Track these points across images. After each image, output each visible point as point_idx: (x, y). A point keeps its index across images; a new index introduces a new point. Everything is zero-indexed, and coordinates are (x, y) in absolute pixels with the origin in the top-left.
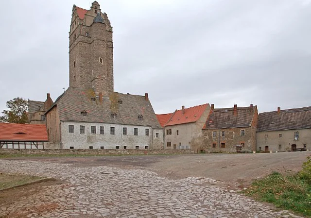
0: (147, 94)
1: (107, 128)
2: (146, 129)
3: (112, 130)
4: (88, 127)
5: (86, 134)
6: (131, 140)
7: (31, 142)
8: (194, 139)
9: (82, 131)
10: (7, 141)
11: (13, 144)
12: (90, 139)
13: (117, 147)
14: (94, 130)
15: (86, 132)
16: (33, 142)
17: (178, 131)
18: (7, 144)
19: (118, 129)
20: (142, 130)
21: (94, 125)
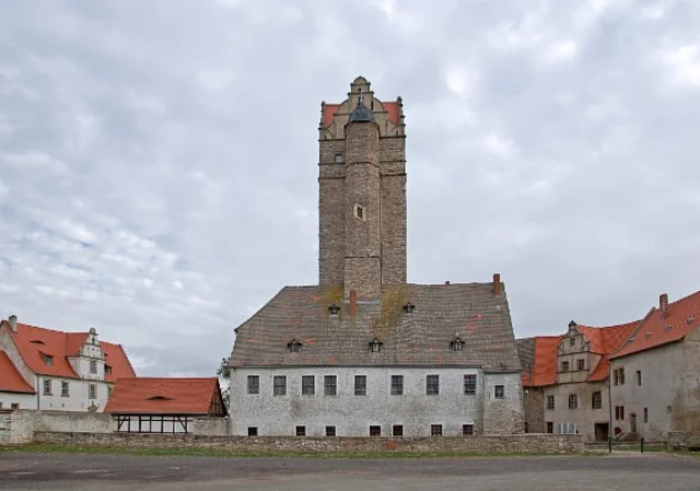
0: (497, 277)
1: (346, 378)
2: (466, 377)
3: (360, 384)
4: (294, 378)
5: (288, 396)
6: (417, 409)
7: (174, 415)
8: (680, 396)
9: (280, 389)
10: (130, 415)
11: (140, 420)
12: (297, 408)
13: (375, 430)
14: (308, 386)
15: (288, 390)
16: (178, 416)
17: (639, 372)
18: (129, 420)
19: (378, 379)
20: (452, 380)
21: (309, 372)
